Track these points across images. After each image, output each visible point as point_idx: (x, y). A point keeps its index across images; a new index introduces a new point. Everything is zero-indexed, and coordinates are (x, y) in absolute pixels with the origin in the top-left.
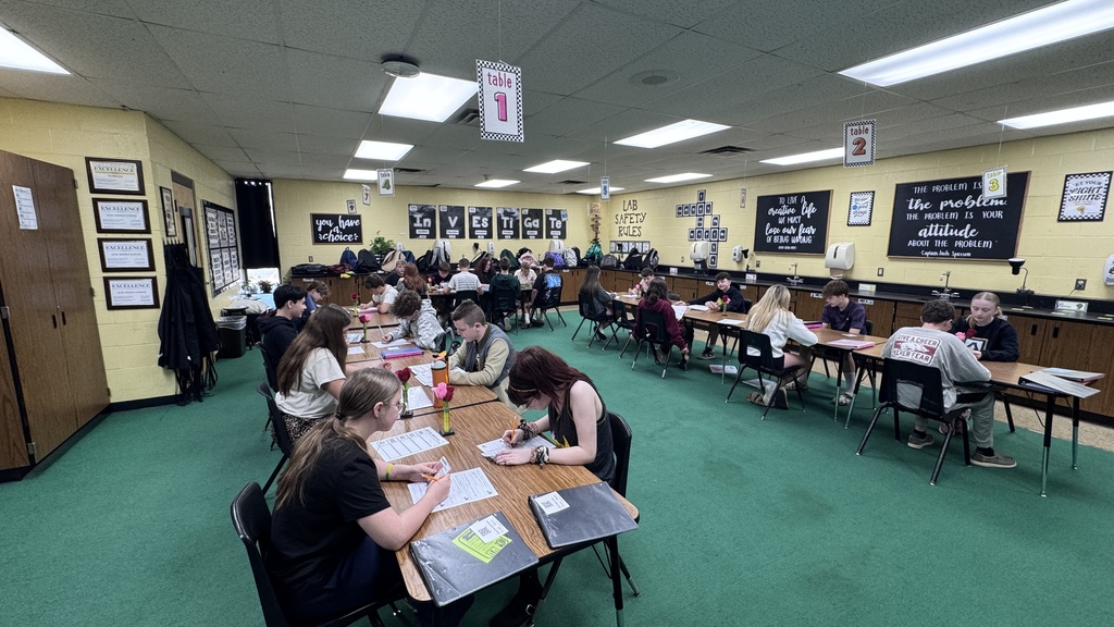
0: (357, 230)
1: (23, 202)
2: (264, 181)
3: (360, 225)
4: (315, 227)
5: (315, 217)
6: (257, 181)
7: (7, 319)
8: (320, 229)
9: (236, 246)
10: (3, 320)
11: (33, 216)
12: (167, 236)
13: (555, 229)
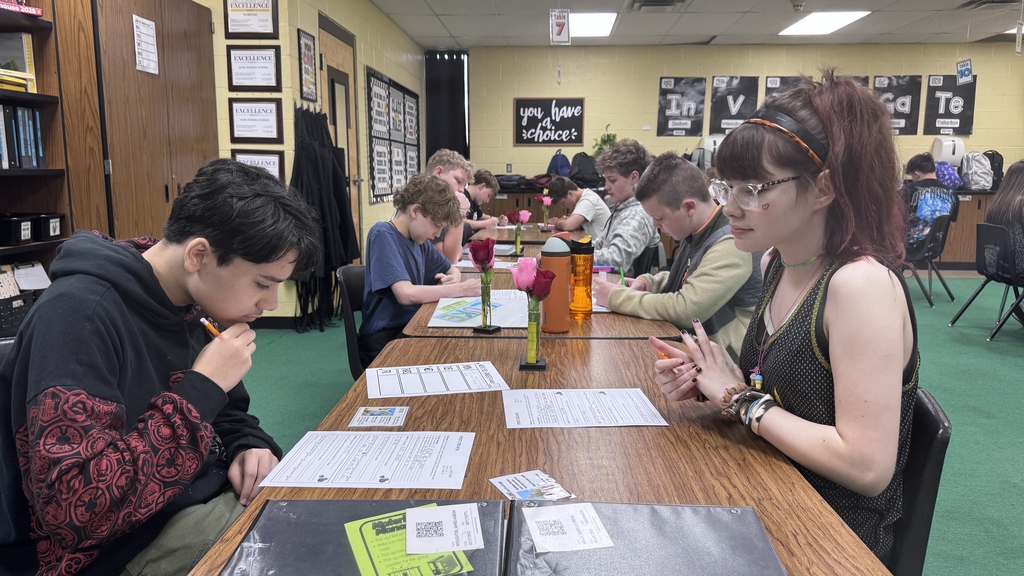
0: (576, 123)
1: (144, 38)
2: (459, 53)
3: (581, 117)
4: (518, 118)
5: (521, 104)
6: (450, 53)
7: (109, 175)
8: (524, 122)
9: (418, 146)
10: (106, 176)
11: (154, 57)
12: (302, 97)
13: (948, 115)
